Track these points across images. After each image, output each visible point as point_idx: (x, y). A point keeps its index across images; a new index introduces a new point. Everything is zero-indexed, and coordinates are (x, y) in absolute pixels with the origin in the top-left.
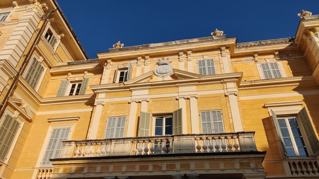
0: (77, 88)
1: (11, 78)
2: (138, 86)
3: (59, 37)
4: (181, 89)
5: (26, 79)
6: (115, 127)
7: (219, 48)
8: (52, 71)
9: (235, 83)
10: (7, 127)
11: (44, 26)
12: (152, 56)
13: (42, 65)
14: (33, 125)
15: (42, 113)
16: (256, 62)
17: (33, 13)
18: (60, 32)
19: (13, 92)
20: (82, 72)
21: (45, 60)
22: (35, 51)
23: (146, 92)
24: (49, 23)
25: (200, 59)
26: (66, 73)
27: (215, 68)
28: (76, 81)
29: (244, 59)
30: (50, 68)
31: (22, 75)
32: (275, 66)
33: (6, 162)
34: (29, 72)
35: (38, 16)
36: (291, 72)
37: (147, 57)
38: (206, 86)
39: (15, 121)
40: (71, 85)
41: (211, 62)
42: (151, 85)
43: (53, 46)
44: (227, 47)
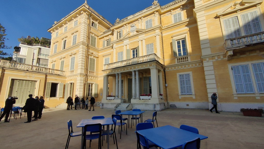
0: (108, 42)
1: (86, 46)
2: (125, 39)
3: (97, 22)
4: (140, 37)
5: (91, 45)
6: (120, 56)
7: (153, 13)
8: (99, 37)
9: (159, 30)
10: (91, 62)
11: (90, 21)
12: (129, 23)
13: (95, 37)
14: (99, 59)
15: (101, 54)
16: (171, 14)
17: (84, 19)
18: (97, 20)
19: (89, 50)
20: (108, 36)
21: (95, 35)
22: (90, 33)
23: (128, 40)
24: (91, 19)
25: (146, 20)
26: (103, 37)
27: (152, 24)
28: (108, 40)
29: (166, 14)
30: (98, 37)
31: (89, 44)
32: (180, 14)
33: (95, 71)
34: (91, 41)
35: (86, 19)
36: (186, 16)
37: (127, 25)
38: (148, 33)
39: (93, 59)
40: (106, 41)
41: (151, 21)
42: (129, 38)
43: (96, 27)
44: (157, 11)
